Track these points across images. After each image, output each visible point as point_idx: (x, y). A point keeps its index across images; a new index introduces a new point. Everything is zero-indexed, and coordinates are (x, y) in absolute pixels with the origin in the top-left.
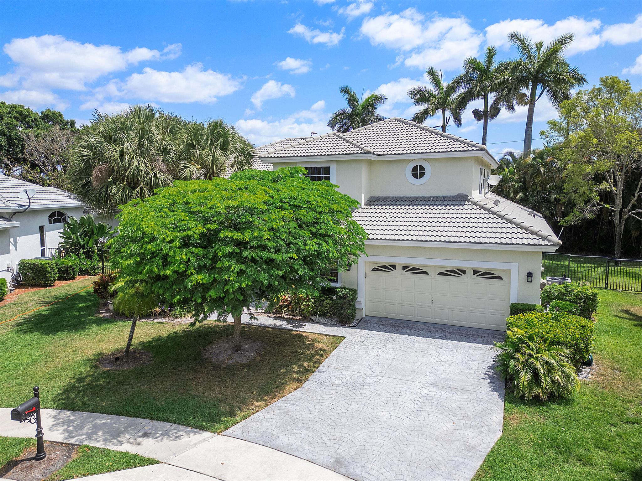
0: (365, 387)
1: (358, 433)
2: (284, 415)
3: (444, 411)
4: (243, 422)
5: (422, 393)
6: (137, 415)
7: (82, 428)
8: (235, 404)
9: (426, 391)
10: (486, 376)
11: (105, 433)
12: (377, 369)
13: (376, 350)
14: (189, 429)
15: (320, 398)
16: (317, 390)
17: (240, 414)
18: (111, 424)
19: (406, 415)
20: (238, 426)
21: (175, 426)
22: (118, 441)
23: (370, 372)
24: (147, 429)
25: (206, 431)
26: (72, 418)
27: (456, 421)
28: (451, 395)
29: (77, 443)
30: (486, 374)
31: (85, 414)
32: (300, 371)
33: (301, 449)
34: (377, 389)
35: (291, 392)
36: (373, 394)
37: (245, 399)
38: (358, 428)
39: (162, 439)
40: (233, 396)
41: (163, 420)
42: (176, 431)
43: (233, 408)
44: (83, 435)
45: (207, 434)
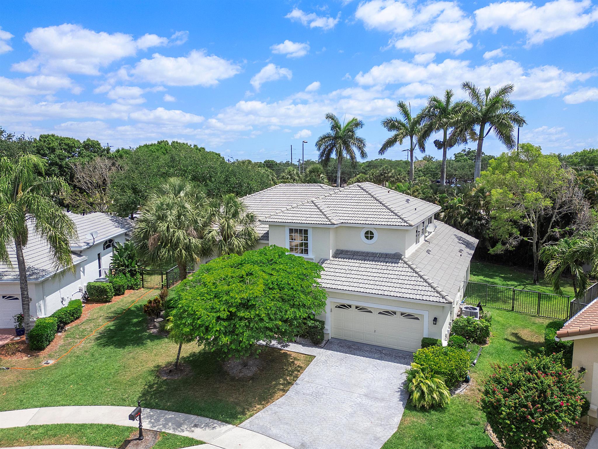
0: (324, 396)
1: (316, 427)
2: (274, 414)
3: (367, 414)
4: (250, 418)
5: (357, 401)
6: (189, 412)
7: (159, 421)
8: (245, 407)
9: (360, 400)
10: (400, 390)
11: (172, 424)
12: (333, 382)
13: (334, 368)
14: (220, 422)
15: (296, 403)
16: (294, 398)
17: (248, 413)
18: (175, 418)
19: (345, 416)
20: (247, 421)
21: (211, 420)
22: (181, 429)
23: (328, 385)
24: (196, 422)
25: (230, 424)
26: (152, 413)
27: (373, 421)
28: (374, 403)
29: (158, 430)
30: (399, 388)
31: (159, 411)
32: (284, 383)
33: (283, 437)
34: (331, 397)
35: (278, 399)
36: (328, 401)
37: (251, 403)
38: (316, 425)
39: (205, 429)
40: (244, 401)
41: (204, 416)
42: (212, 424)
43: (244, 409)
44: (160, 425)
45: (230, 426)
